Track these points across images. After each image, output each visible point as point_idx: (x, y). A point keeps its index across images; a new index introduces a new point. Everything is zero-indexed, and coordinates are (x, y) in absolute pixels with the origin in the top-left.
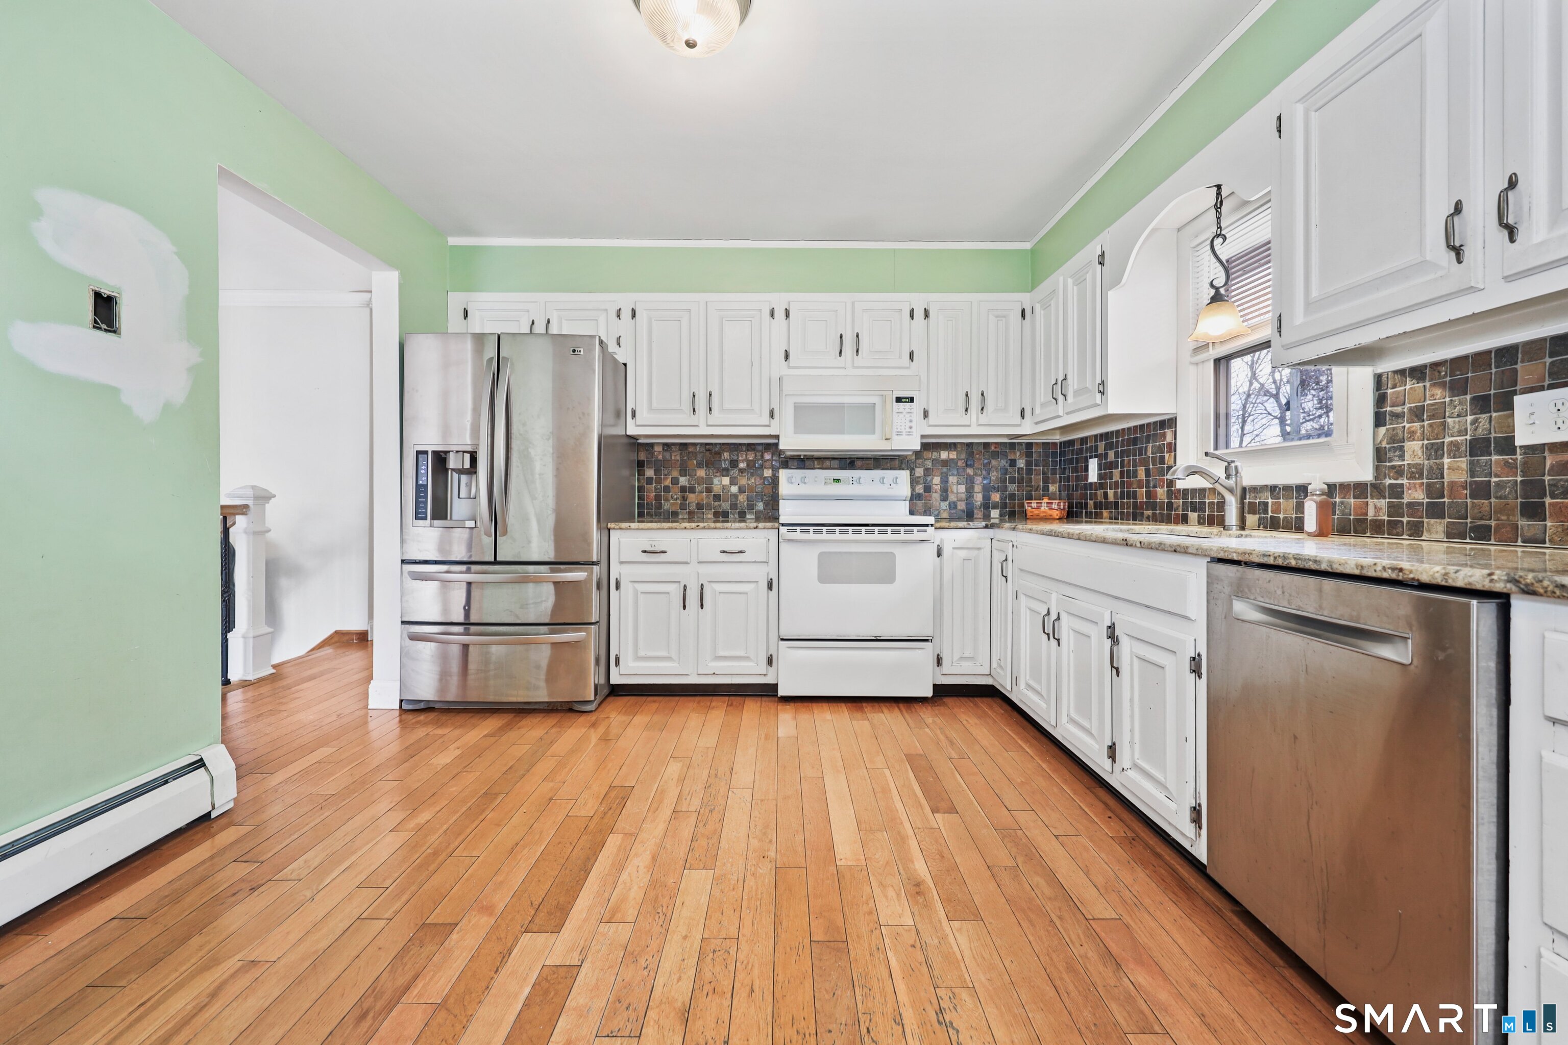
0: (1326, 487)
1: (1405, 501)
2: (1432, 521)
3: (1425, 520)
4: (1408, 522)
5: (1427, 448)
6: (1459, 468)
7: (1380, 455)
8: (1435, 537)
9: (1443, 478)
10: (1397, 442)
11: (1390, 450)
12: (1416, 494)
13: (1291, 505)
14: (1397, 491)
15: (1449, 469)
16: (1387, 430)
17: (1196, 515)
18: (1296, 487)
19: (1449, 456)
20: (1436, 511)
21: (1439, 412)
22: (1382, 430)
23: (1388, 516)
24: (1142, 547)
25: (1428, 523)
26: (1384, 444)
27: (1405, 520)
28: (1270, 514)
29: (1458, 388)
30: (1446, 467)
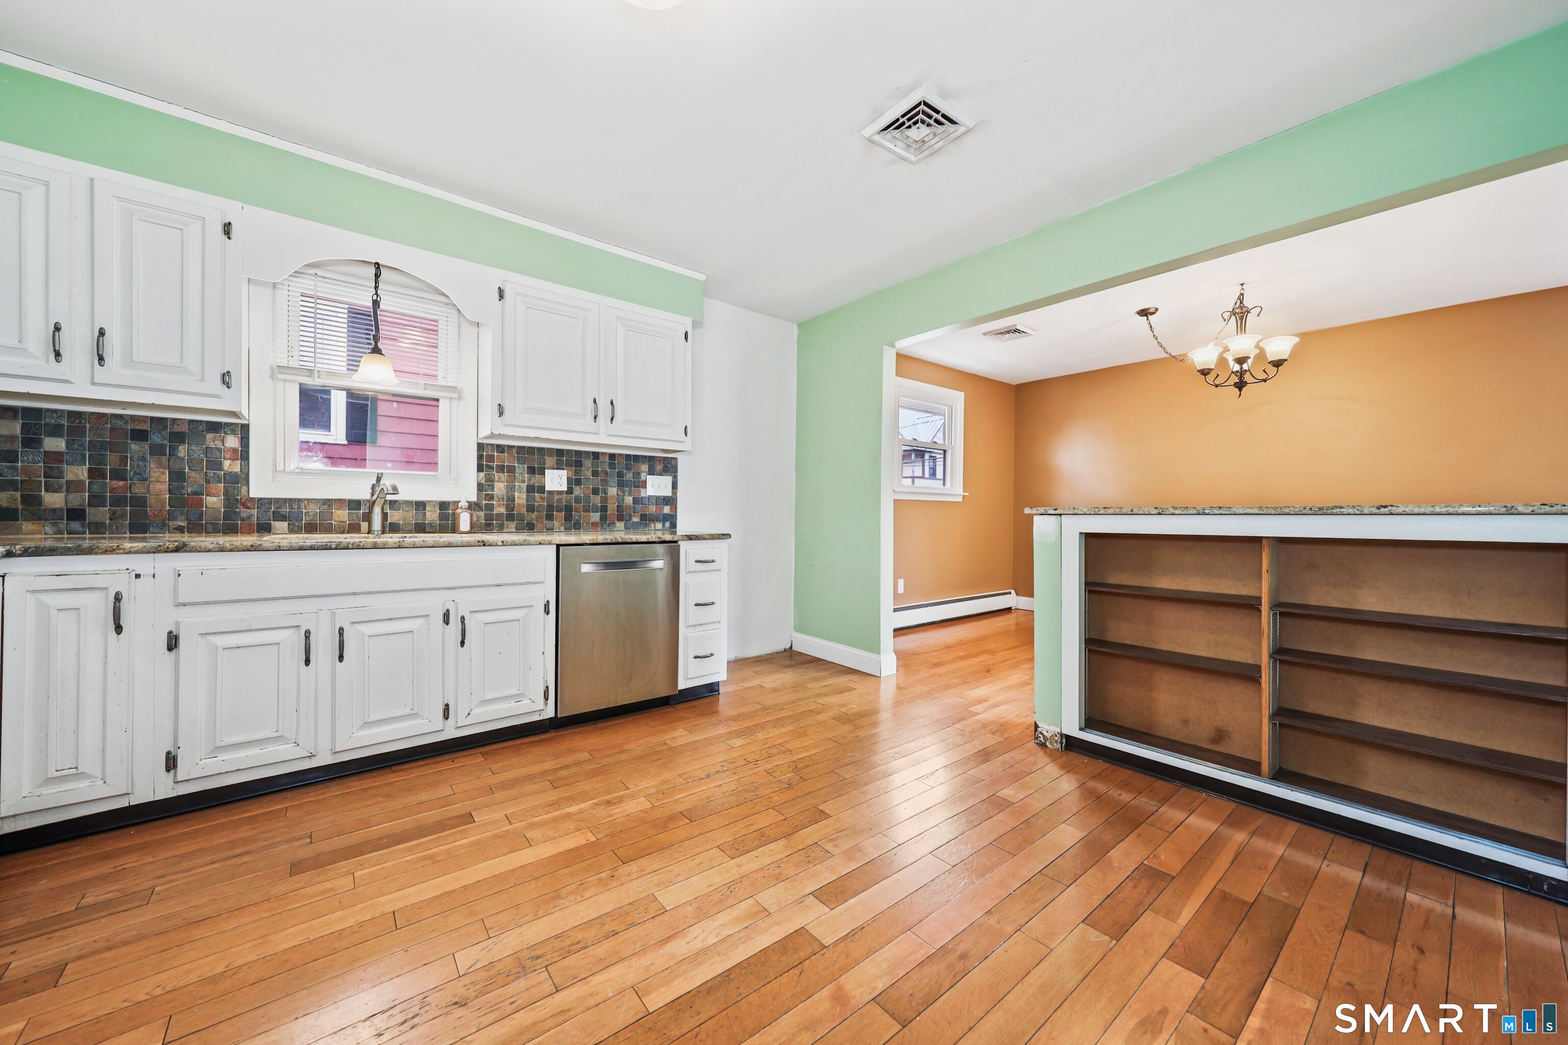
0: (467, 504)
1: (495, 512)
2: (509, 523)
3: (505, 522)
4: (497, 524)
5: (507, 487)
6: (522, 498)
7: (480, 487)
8: (511, 530)
9: (514, 501)
10: (490, 480)
11: (485, 485)
12: (502, 510)
13: (411, 515)
14: (490, 507)
15: (518, 498)
16: (485, 474)
17: (285, 524)
18: (415, 502)
19: (518, 492)
20: (510, 517)
21: (511, 470)
22: (482, 474)
23: (485, 521)
24: (504, 545)
25: (507, 524)
26: (483, 481)
27: (494, 522)
28: (389, 521)
29: (521, 461)
30: (516, 497)
